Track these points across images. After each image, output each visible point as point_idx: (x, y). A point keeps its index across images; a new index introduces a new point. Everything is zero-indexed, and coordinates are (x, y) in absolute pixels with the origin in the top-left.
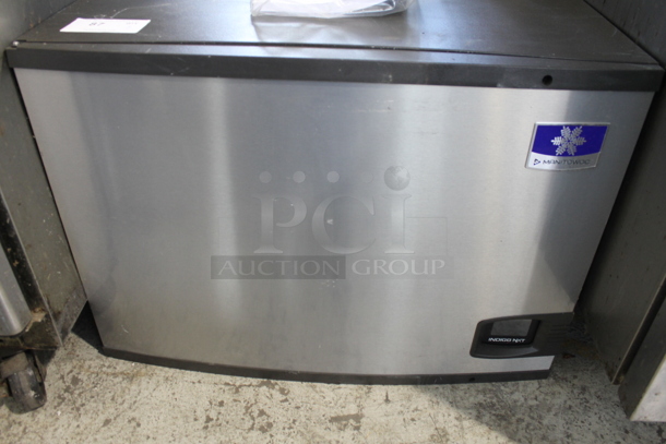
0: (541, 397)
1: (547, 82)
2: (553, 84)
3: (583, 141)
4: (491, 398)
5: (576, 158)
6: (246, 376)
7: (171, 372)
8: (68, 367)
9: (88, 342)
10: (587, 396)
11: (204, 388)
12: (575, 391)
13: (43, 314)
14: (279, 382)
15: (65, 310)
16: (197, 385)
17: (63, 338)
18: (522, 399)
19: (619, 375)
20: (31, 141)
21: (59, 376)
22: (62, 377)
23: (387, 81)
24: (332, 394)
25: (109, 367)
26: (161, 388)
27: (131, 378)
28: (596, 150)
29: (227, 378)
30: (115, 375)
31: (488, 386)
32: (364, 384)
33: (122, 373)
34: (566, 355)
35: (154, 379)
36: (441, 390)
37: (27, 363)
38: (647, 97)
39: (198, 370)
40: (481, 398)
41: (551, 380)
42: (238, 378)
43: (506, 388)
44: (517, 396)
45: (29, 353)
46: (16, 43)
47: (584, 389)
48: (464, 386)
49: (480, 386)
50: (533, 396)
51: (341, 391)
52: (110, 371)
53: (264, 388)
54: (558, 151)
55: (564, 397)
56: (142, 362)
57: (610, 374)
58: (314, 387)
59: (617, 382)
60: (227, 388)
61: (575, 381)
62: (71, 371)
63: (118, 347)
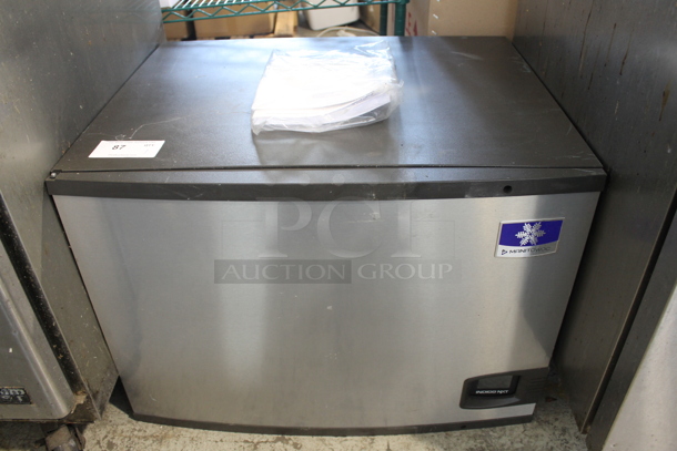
0: (525, 441)
1: (508, 190)
2: (512, 192)
3: (543, 233)
4: (482, 443)
5: (538, 247)
6: (263, 433)
7: (195, 432)
8: (104, 433)
9: (119, 408)
10: (567, 437)
11: (226, 446)
12: (557, 433)
13: (85, 396)
14: (292, 437)
15: (102, 389)
16: (220, 443)
17: (101, 414)
18: (509, 443)
19: (586, 427)
20: (68, 251)
21: (95, 441)
22: (98, 443)
23: (371, 198)
24: (340, 447)
25: (140, 430)
26: (187, 448)
27: (160, 440)
28: (555, 239)
29: (246, 436)
30: (146, 438)
31: (478, 431)
32: (368, 435)
33: (152, 436)
34: (548, 399)
35: (181, 440)
36: (436, 438)
37: (69, 436)
38: (595, 196)
39: (219, 430)
40: (472, 444)
41: (535, 423)
42: (256, 435)
43: (494, 433)
44: (504, 440)
45: (70, 427)
46: (54, 174)
47: (564, 431)
48: (457, 433)
49: (471, 432)
50: (518, 440)
51: (347, 443)
52: (141, 434)
53: (280, 443)
54: (523, 242)
55: (546, 439)
56: (169, 424)
57: (579, 425)
58: (323, 441)
59: (585, 432)
60: (247, 445)
61: (557, 424)
62: (106, 437)
63: (146, 412)
